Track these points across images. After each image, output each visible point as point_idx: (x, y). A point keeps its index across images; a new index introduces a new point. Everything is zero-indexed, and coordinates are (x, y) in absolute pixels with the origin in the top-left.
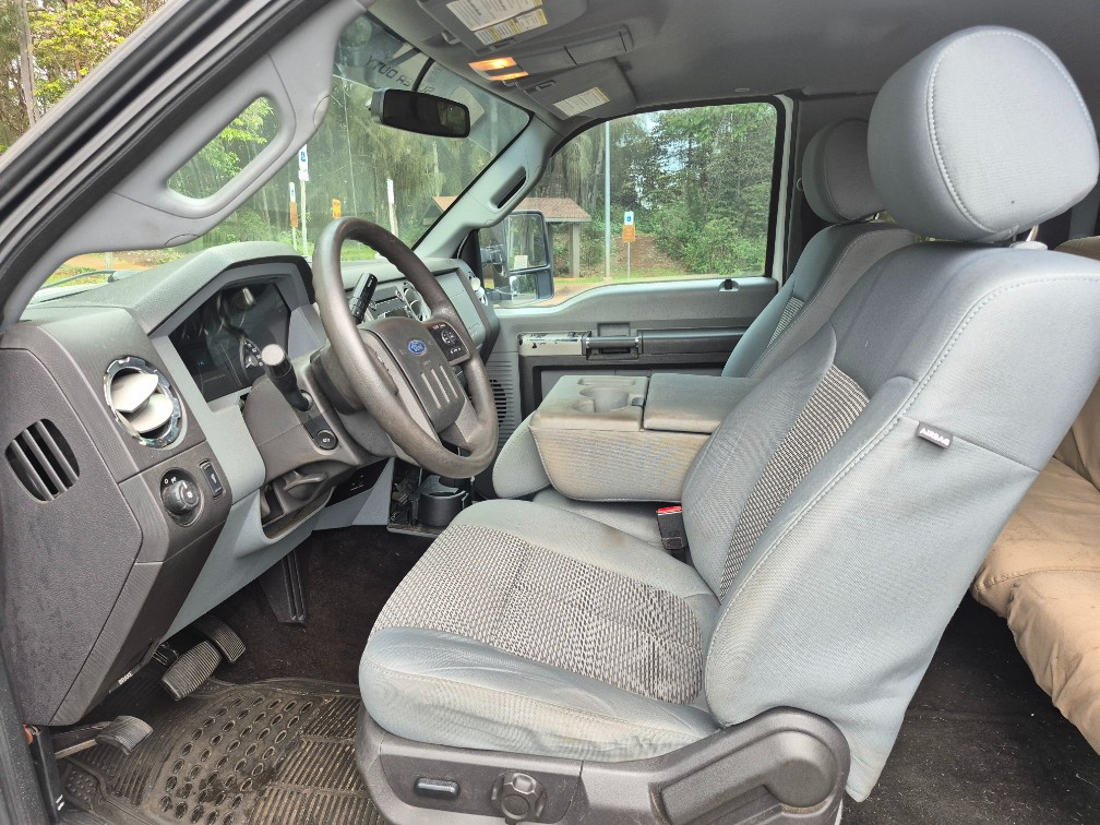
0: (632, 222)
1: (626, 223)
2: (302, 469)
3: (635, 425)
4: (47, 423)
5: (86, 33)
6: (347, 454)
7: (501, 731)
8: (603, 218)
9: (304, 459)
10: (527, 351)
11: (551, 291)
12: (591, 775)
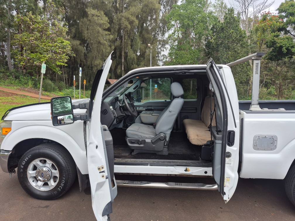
0: (156, 87)
1: (155, 87)
2: (120, 116)
3: (151, 115)
4: (106, 109)
5: (26, 40)
6: (124, 115)
7: (139, 136)
8: (150, 86)
9: (120, 115)
10: (138, 110)
11: (140, 101)
12: (146, 140)
